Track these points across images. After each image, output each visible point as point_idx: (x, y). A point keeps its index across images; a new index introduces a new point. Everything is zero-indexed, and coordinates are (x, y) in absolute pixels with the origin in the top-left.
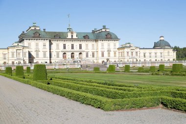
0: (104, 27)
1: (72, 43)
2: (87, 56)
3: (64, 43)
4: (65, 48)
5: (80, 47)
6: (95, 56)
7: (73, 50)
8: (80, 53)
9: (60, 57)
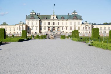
0: (75, 12)
1: (54, 21)
2: (63, 29)
3: (49, 21)
4: (49, 24)
5: (59, 24)
6: (68, 29)
7: (54, 25)
8: (58, 28)
9: (46, 29)
